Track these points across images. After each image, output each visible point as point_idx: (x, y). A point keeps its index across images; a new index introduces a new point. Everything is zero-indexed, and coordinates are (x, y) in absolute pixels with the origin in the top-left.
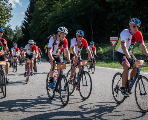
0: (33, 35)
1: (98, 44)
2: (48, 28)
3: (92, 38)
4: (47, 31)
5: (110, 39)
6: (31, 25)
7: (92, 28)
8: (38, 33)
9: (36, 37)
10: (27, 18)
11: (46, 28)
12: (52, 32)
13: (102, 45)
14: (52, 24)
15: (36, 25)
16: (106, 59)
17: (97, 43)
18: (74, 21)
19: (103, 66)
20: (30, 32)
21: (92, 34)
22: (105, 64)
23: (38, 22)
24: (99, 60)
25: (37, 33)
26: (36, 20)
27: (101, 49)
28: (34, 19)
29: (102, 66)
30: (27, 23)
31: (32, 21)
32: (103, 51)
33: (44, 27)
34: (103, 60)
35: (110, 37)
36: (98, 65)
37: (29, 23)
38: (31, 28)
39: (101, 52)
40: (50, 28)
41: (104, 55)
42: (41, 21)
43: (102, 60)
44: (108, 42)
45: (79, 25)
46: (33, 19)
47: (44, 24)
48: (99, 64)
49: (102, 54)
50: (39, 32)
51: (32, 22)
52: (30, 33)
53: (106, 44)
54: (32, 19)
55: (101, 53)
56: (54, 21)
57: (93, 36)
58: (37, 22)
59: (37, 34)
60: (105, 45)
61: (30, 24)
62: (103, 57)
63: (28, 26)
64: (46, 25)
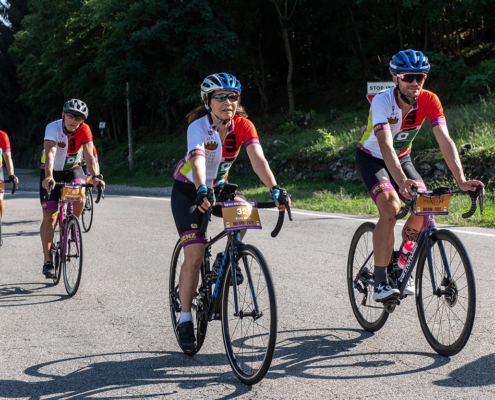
0: (33, 80)
1: (318, 112)
2: (96, 49)
3: (290, 89)
4: (92, 62)
5: (370, 92)
6: (25, 35)
7: (287, 46)
8: (55, 71)
9: (46, 87)
10: (8, 6)
11: (89, 50)
12: (115, 64)
13: (334, 118)
14: (114, 29)
15: (47, 38)
16: (350, 181)
17: (313, 112)
18: (208, 14)
19: (339, 211)
20: (19, 67)
21: (290, 71)
22: (349, 202)
23: (56, 24)
24: (320, 185)
25: (50, 70)
26: (46, 17)
27: (329, 136)
28: (36, 11)
29: (336, 209)
30: (8, 28)
31: (27, 18)
32: (339, 145)
33: (79, 44)
34: (340, 182)
35: (370, 84)
36: (316, 206)
37: (17, 26)
38: (26, 51)
39: (330, 149)
40: (108, 47)
41: (342, 162)
42: (68, 17)
43: (333, 184)
44: (359, 104)
45: (233, 33)
46: (31, 9)
47: (80, 29)
48: (320, 201)
49: (334, 159)
50: (61, 64)
51: (27, 24)
52: (21, 71)
53: (349, 115)
54: (29, 13)
55: (329, 154)
56: (122, 19)
57: (293, 80)
58: (49, 22)
59: (50, 77)
60: (345, 116)
61: (21, 34)
62: (337, 172)
63: (14, 39)
64: (91, 34)
